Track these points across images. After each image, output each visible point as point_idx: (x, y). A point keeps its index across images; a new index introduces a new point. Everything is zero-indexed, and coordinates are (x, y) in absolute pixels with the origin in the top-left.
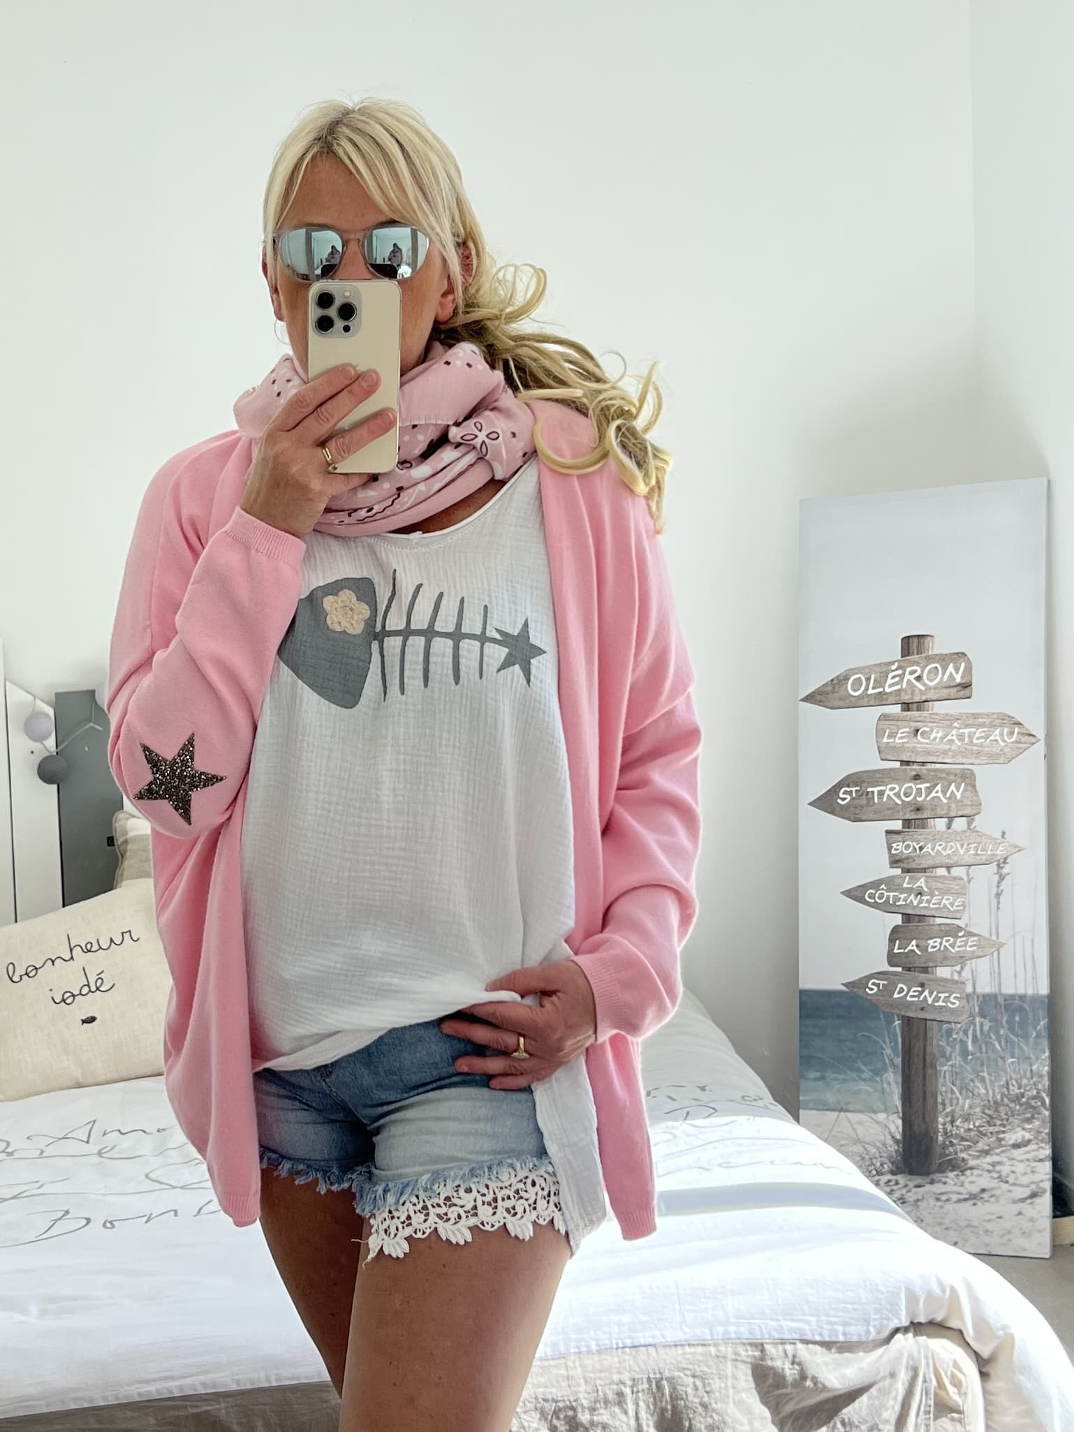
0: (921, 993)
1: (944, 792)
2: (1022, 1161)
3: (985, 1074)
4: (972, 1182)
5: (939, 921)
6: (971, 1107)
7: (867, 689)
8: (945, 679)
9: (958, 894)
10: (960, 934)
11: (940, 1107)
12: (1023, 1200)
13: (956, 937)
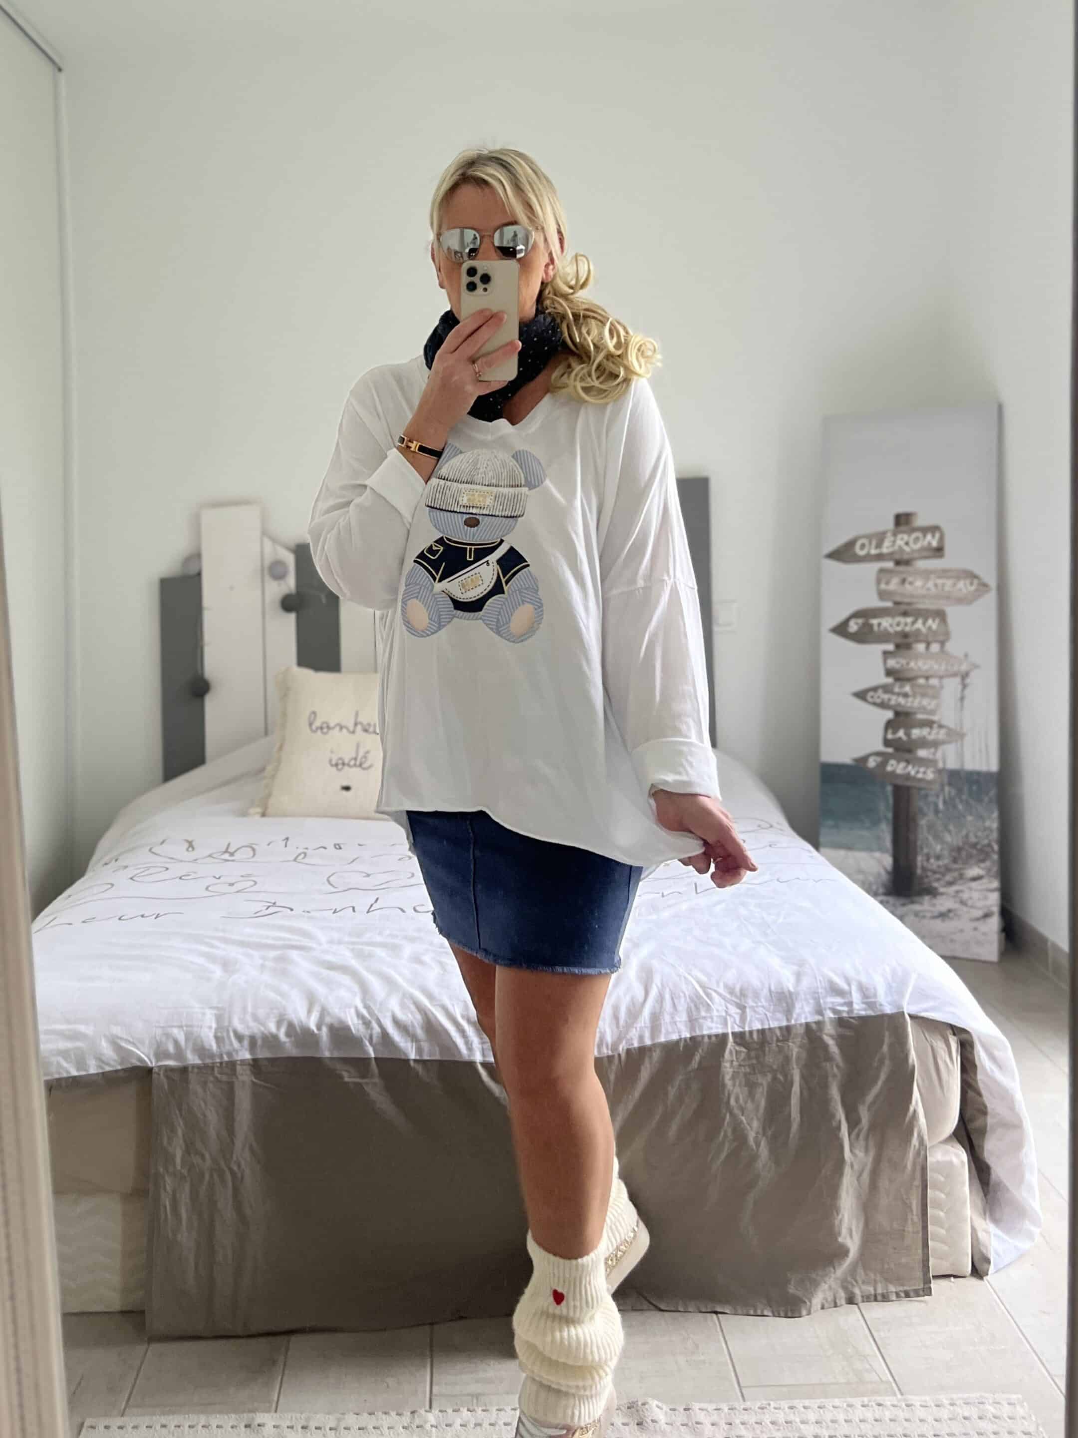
0: (905, 768)
1: (924, 623)
2: (976, 890)
3: (951, 827)
4: (941, 904)
5: (920, 716)
6: (942, 850)
7: (870, 548)
8: (926, 543)
9: (935, 697)
10: (935, 726)
11: (919, 850)
12: (978, 919)
13: (931, 727)
